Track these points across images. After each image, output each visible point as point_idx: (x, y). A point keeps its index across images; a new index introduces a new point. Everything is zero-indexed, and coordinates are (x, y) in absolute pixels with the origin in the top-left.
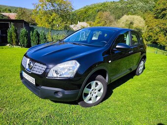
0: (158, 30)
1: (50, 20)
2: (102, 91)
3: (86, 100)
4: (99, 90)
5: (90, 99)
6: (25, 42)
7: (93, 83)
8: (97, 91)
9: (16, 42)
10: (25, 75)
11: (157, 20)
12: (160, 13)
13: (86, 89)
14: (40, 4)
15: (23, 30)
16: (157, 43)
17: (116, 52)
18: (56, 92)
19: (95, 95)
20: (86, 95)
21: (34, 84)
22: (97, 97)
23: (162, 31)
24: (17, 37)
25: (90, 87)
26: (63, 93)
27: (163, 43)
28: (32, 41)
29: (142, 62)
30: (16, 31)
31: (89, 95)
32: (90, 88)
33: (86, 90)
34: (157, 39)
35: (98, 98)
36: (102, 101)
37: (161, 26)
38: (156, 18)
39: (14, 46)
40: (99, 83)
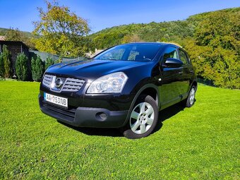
0: (202, 59)
1: (57, 45)
2: (152, 117)
3: (133, 129)
4: (149, 116)
5: (138, 129)
6: (24, 72)
7: (143, 105)
8: (146, 117)
9: (10, 72)
10: (49, 98)
11: (200, 47)
12: (202, 38)
13: (133, 112)
14: (44, 22)
15: (21, 56)
16: (202, 78)
17: (165, 69)
18: (99, 114)
19: (144, 122)
20: (134, 121)
21: (66, 106)
22: (146, 125)
23: (207, 60)
24: (12, 65)
25: (138, 110)
26: (108, 115)
27: (211, 77)
28: (33, 72)
29: (193, 91)
30: (10, 57)
31: (137, 122)
32: (139, 112)
33: (134, 114)
34: (202, 72)
35: (148, 127)
36: (152, 132)
37: (206, 54)
38: (199, 44)
39: (7, 79)
40: (149, 106)
